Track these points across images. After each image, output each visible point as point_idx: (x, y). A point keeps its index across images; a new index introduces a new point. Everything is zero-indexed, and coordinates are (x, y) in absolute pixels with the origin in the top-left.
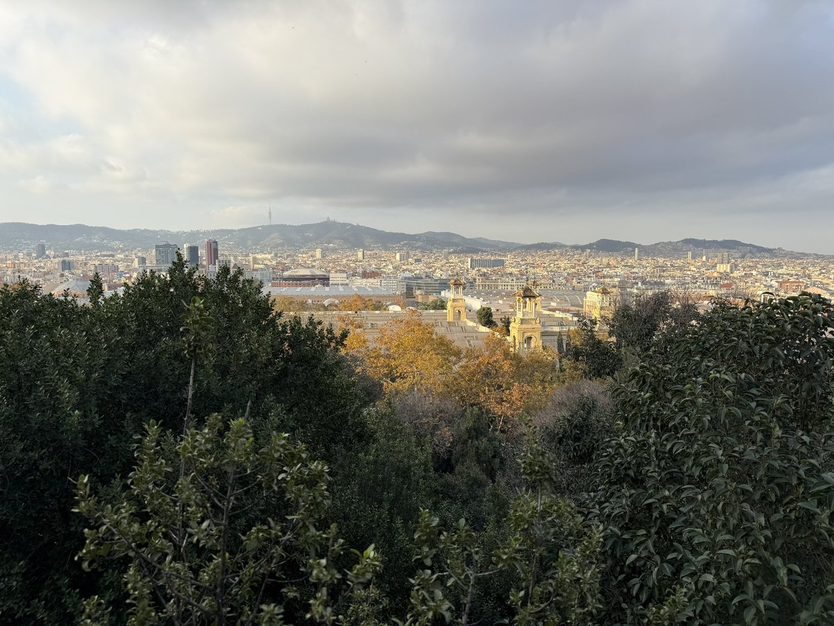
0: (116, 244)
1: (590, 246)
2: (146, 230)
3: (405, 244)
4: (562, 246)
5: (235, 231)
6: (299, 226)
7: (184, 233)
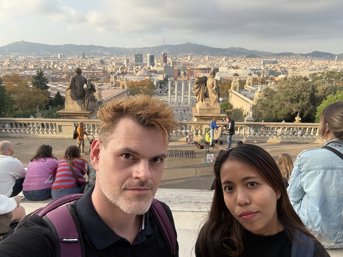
0: (106, 53)
1: (309, 54)
2: (116, 47)
3: (221, 53)
4: (294, 54)
5: (150, 48)
6: (176, 45)
7: (131, 49)
